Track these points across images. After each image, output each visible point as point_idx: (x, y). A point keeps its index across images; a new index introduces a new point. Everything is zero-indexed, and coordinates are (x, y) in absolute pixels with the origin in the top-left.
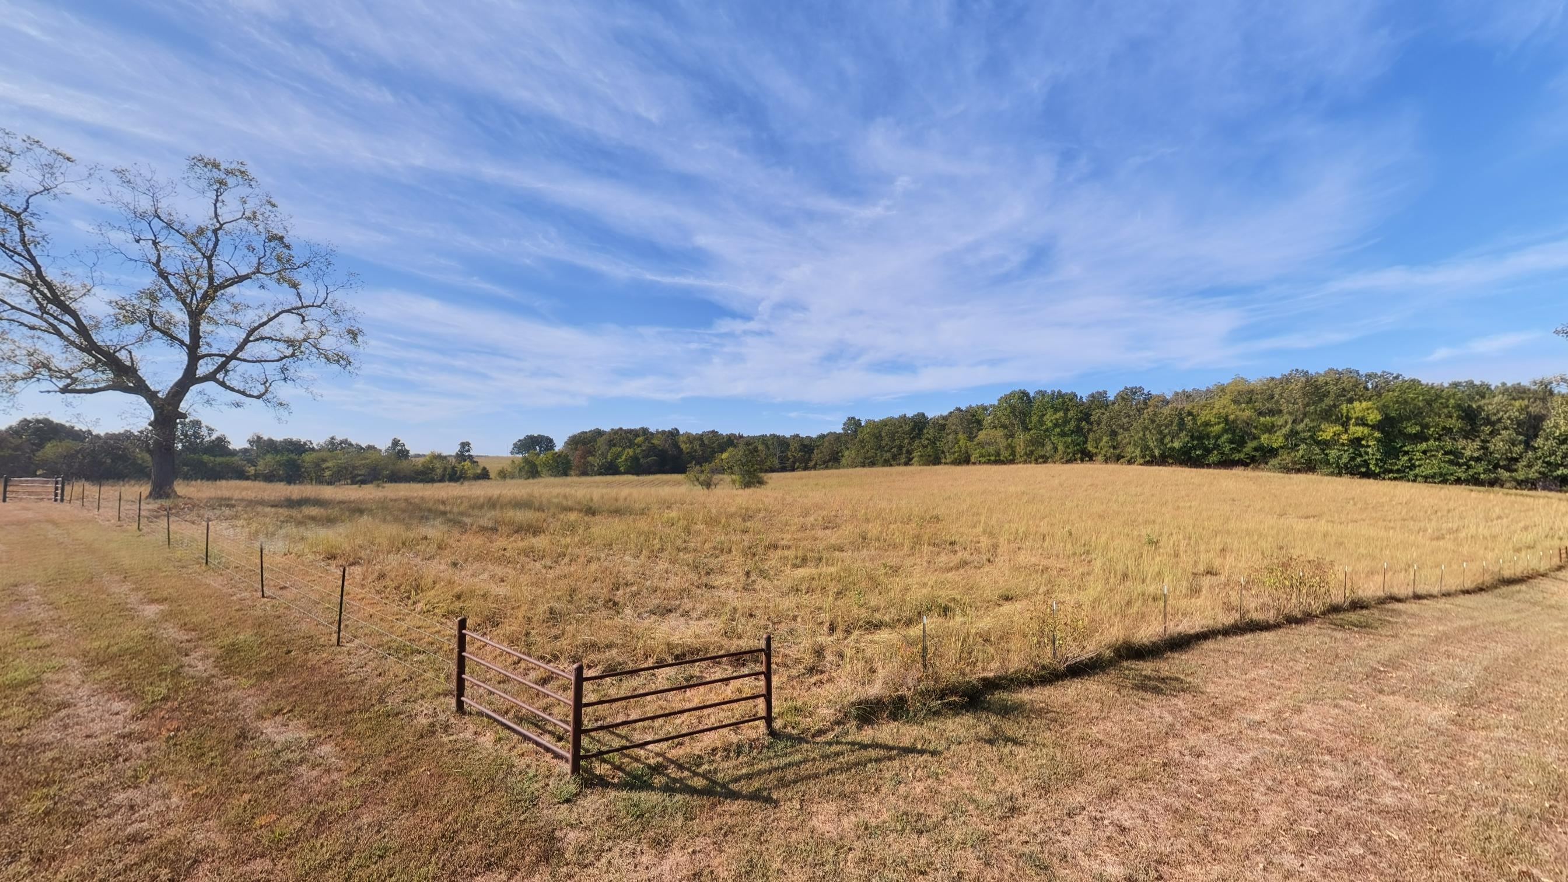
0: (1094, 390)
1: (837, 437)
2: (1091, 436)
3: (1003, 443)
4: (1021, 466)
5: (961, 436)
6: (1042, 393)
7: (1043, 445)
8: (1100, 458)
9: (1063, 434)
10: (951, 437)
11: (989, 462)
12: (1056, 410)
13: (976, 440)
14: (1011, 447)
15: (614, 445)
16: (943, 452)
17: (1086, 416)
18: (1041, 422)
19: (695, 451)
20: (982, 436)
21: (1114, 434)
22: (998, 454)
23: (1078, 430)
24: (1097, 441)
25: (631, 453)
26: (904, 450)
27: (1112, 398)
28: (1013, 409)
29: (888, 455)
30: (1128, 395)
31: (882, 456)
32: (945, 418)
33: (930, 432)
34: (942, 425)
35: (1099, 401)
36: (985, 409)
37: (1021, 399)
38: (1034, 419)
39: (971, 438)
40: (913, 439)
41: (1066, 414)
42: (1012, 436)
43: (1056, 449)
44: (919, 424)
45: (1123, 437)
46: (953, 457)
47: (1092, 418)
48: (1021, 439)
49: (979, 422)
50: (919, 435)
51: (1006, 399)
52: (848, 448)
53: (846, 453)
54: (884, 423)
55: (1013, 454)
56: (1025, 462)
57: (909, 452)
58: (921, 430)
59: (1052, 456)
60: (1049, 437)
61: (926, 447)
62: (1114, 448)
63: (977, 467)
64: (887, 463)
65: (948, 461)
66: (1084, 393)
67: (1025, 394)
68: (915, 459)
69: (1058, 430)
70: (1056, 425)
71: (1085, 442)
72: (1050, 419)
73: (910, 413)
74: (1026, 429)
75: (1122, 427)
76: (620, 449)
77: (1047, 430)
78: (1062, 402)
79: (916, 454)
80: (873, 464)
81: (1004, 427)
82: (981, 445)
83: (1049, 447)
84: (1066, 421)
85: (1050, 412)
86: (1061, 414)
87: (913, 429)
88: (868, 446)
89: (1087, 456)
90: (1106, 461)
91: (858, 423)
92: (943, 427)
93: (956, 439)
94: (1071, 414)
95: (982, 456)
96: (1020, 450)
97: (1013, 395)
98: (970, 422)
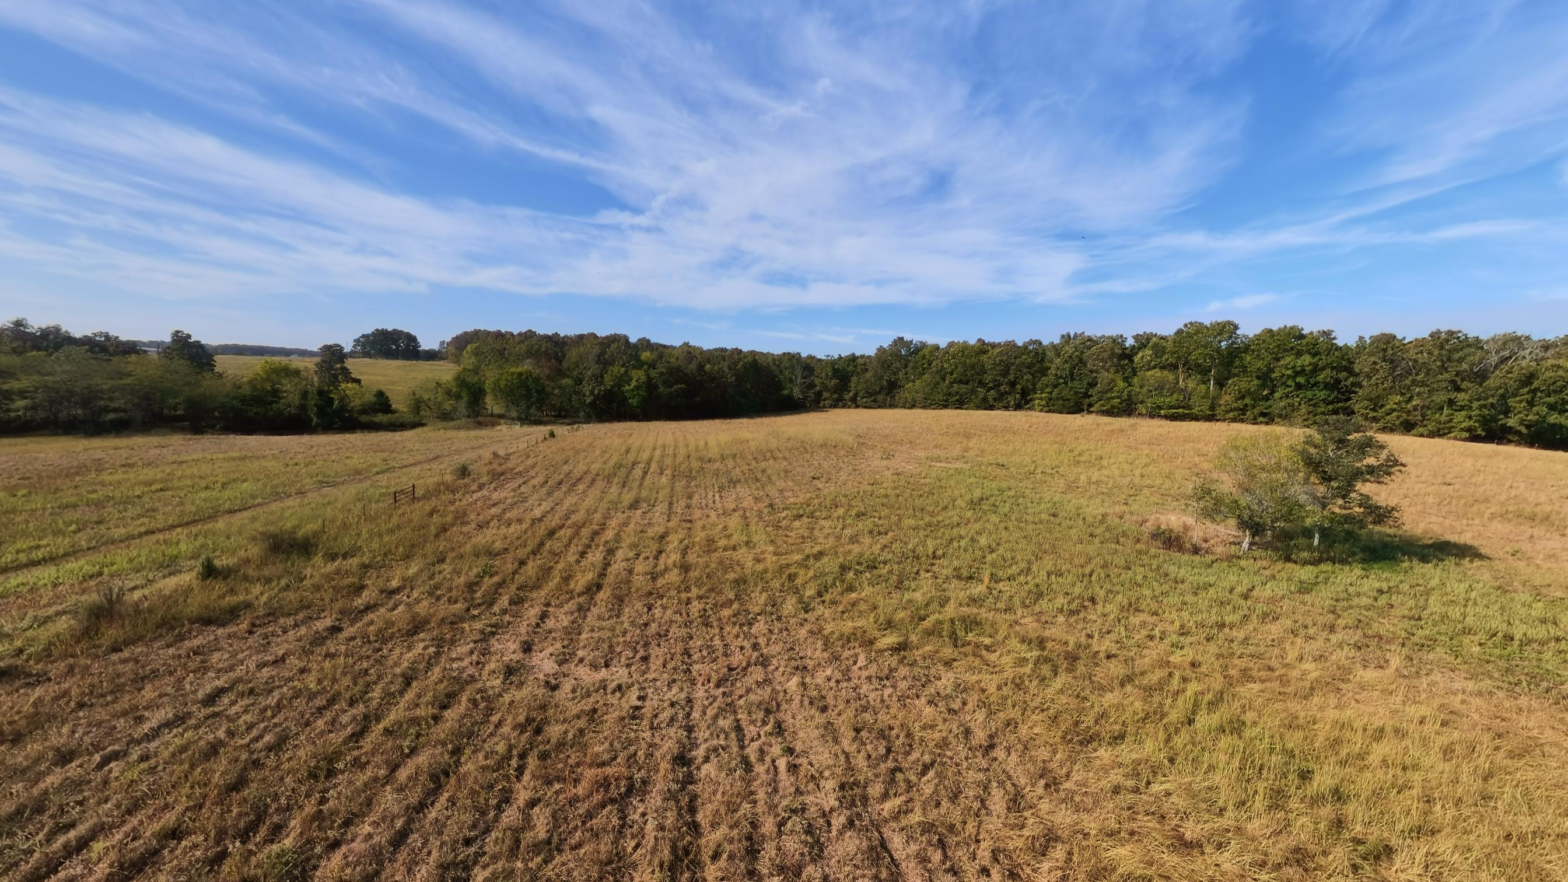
25: (643, 378)
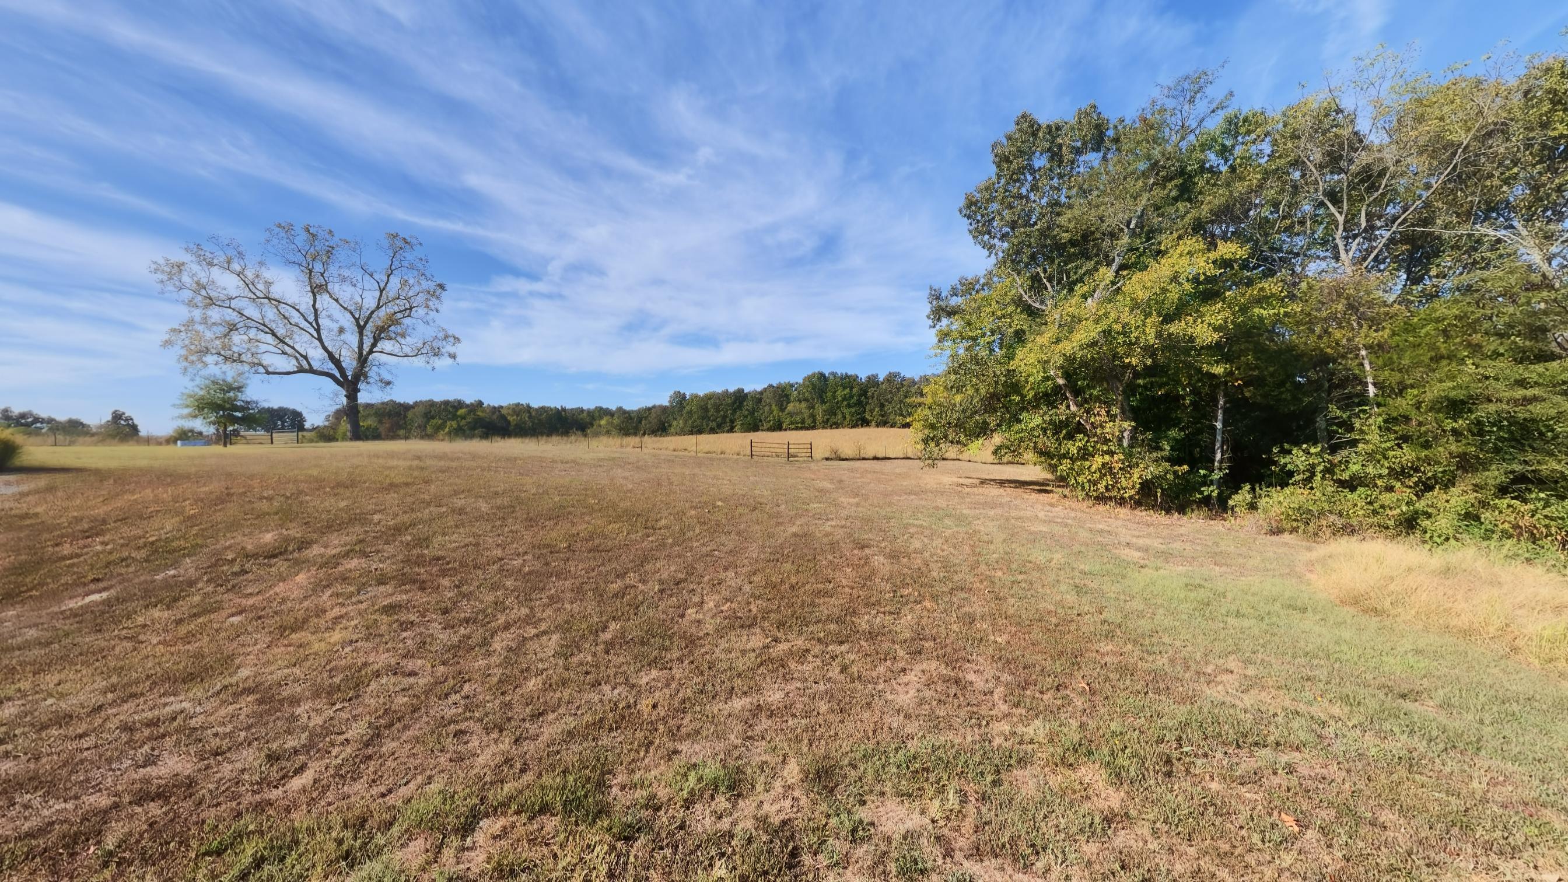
0: (869, 373)
1: (664, 409)
2: (868, 408)
3: (806, 413)
4: (820, 431)
5: (774, 407)
6: (834, 374)
7: (835, 414)
8: (873, 423)
9: (849, 406)
10: (766, 409)
11: (797, 429)
12: (845, 388)
13: (786, 411)
14: (813, 417)
15: (433, 418)
16: (761, 421)
17: (864, 392)
18: (834, 397)
19: (525, 423)
20: (790, 407)
21: (882, 406)
22: (803, 422)
23: (859, 403)
24: (872, 411)
26: (728, 420)
27: (881, 379)
28: (814, 386)
29: (713, 424)
30: (891, 377)
31: (707, 425)
32: (761, 393)
33: (748, 405)
34: (758, 398)
35: (873, 381)
36: (792, 386)
37: (819, 378)
38: (829, 394)
39: (782, 410)
40: (735, 411)
41: (851, 390)
42: (813, 407)
43: (844, 418)
44: (740, 397)
45: (888, 408)
46: (769, 425)
47: (869, 394)
48: (820, 409)
49: (787, 396)
50: (740, 407)
51: (808, 379)
52: (675, 419)
53: (675, 423)
54: (709, 397)
55: (814, 421)
56: (823, 428)
57: (732, 421)
58: (741, 403)
59: (842, 423)
60: (839, 408)
61: (746, 417)
62: (883, 416)
63: (788, 433)
64: (712, 431)
65: (765, 427)
66: (863, 375)
67: (822, 375)
68: (738, 427)
69: (845, 403)
70: (844, 399)
71: (864, 412)
72: (840, 393)
73: (732, 389)
74: (823, 402)
75: (887, 401)
76: (440, 422)
77: (837, 403)
78: (848, 381)
79: (738, 423)
80: (700, 432)
81: (806, 400)
82: (791, 414)
83: (840, 416)
84: (852, 397)
85: (840, 389)
86: (847, 391)
87: (734, 403)
88: (696, 416)
89: (865, 423)
90: (877, 426)
91: (683, 397)
92: (760, 400)
93: (770, 410)
94: (855, 390)
95: (792, 423)
96: (819, 418)
97: (813, 375)
98: (781, 396)
